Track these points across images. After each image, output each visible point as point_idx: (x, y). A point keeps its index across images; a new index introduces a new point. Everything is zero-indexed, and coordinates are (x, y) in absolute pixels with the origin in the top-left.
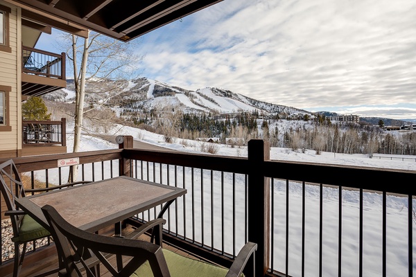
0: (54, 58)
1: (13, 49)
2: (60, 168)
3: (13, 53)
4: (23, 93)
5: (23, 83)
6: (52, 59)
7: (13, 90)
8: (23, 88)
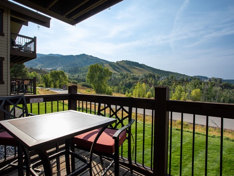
0: (30, 40)
1: (6, 34)
2: (31, 104)
3: (6, 37)
4: (11, 62)
5: (11, 55)
6: (28, 41)
7: (5, 59)
8: (11, 59)
